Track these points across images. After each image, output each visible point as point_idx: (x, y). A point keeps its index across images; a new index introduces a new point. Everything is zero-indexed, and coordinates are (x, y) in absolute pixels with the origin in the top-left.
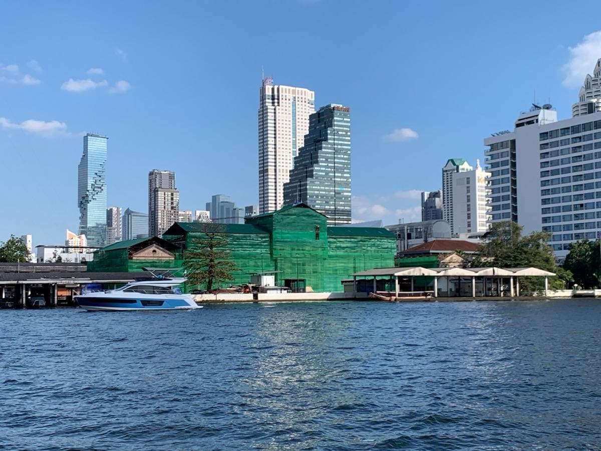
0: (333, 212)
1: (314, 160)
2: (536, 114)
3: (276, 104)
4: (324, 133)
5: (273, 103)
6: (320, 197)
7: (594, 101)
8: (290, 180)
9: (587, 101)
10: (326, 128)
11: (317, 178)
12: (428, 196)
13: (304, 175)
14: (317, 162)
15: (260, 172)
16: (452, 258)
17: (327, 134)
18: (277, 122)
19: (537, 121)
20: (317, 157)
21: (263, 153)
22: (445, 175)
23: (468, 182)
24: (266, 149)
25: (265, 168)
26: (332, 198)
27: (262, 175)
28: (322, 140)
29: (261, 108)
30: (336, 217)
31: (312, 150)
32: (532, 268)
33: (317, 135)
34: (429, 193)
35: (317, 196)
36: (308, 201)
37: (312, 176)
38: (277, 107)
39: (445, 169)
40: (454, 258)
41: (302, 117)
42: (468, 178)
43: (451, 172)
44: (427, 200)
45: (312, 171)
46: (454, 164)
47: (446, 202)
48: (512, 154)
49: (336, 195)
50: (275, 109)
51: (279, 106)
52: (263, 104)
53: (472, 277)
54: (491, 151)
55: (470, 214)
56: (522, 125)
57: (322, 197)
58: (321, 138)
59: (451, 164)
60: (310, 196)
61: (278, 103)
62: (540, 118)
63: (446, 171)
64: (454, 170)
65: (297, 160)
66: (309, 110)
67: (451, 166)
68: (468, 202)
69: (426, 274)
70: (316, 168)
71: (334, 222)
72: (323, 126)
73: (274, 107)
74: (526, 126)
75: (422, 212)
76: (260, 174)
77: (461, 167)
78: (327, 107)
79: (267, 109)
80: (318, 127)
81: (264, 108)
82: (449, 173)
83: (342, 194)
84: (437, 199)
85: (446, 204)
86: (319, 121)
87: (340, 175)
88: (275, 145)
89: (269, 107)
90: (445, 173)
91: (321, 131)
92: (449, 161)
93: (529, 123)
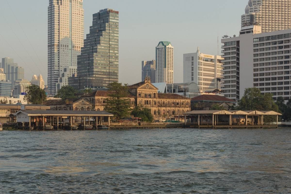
0: (108, 74)
1: (98, 42)
2: (251, 28)
3: (60, 4)
4: (103, 26)
5: (58, 3)
6: (101, 65)
7: (254, 13)
8: (81, 54)
9: (250, 13)
10: (104, 23)
11: (99, 53)
12: (146, 64)
13: (91, 51)
14: (99, 43)
15: (49, 46)
16: (223, 105)
17: (105, 27)
18: (60, 15)
19: (252, 31)
20: (100, 40)
21: (51, 34)
22: (158, 51)
23: (193, 59)
24: (53, 31)
25: (52, 44)
26: (107, 65)
27: (50, 48)
28: (102, 31)
29: (49, 6)
30: (110, 77)
31: (96, 36)
32: (272, 111)
33: (99, 27)
34: (146, 61)
35: (99, 64)
36: (94, 67)
37: (96, 52)
38: (60, 6)
39: (157, 47)
40: (224, 105)
41: (75, 13)
42: (193, 57)
43: (161, 49)
44: (145, 66)
45: (97, 49)
46: (163, 45)
47: (158, 67)
48: (237, 48)
49: (110, 64)
50: (59, 7)
51: (61, 5)
52: (51, 3)
53: (246, 115)
54: (225, 46)
55: (193, 78)
56: (244, 33)
57: (102, 65)
58: (101, 29)
59: (162, 44)
60: (95, 64)
61: (61, 3)
62: (254, 30)
63: (158, 49)
64: (163, 48)
65: (85, 41)
66: (79, 8)
67: (161, 46)
68: (192, 71)
69: (227, 114)
70: (99, 47)
71: (108, 79)
72: (102, 21)
73: (58, 6)
74: (246, 34)
75: (142, 73)
76: (48, 47)
77: (167, 46)
78: (104, 10)
79: (54, 7)
80: (99, 22)
81: (52, 6)
82: (160, 50)
83: (113, 63)
84: (152, 66)
85: (158, 69)
86: (99, 19)
87: (112, 51)
88: (59, 29)
89: (55, 5)
90: (158, 50)
91: (101, 25)
92: (160, 42)
93: (248, 32)
